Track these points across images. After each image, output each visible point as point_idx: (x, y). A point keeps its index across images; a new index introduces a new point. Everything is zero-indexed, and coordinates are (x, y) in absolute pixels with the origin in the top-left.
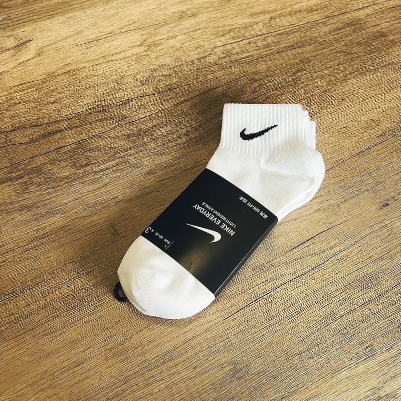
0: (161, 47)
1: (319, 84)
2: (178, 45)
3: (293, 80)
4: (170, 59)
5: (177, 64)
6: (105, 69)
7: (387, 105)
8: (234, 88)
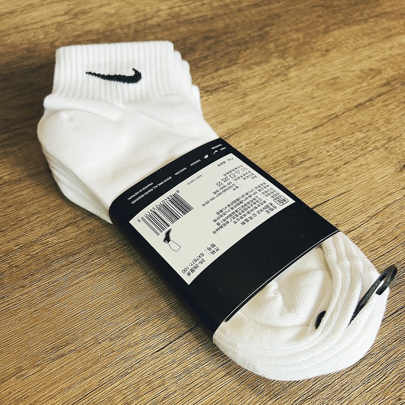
0: (90, 14)
1: (294, 37)
2: (113, 11)
3: (260, 35)
4: (101, 24)
5: (109, 29)
6: (15, 39)
7: (388, 53)
8: (181, 47)
